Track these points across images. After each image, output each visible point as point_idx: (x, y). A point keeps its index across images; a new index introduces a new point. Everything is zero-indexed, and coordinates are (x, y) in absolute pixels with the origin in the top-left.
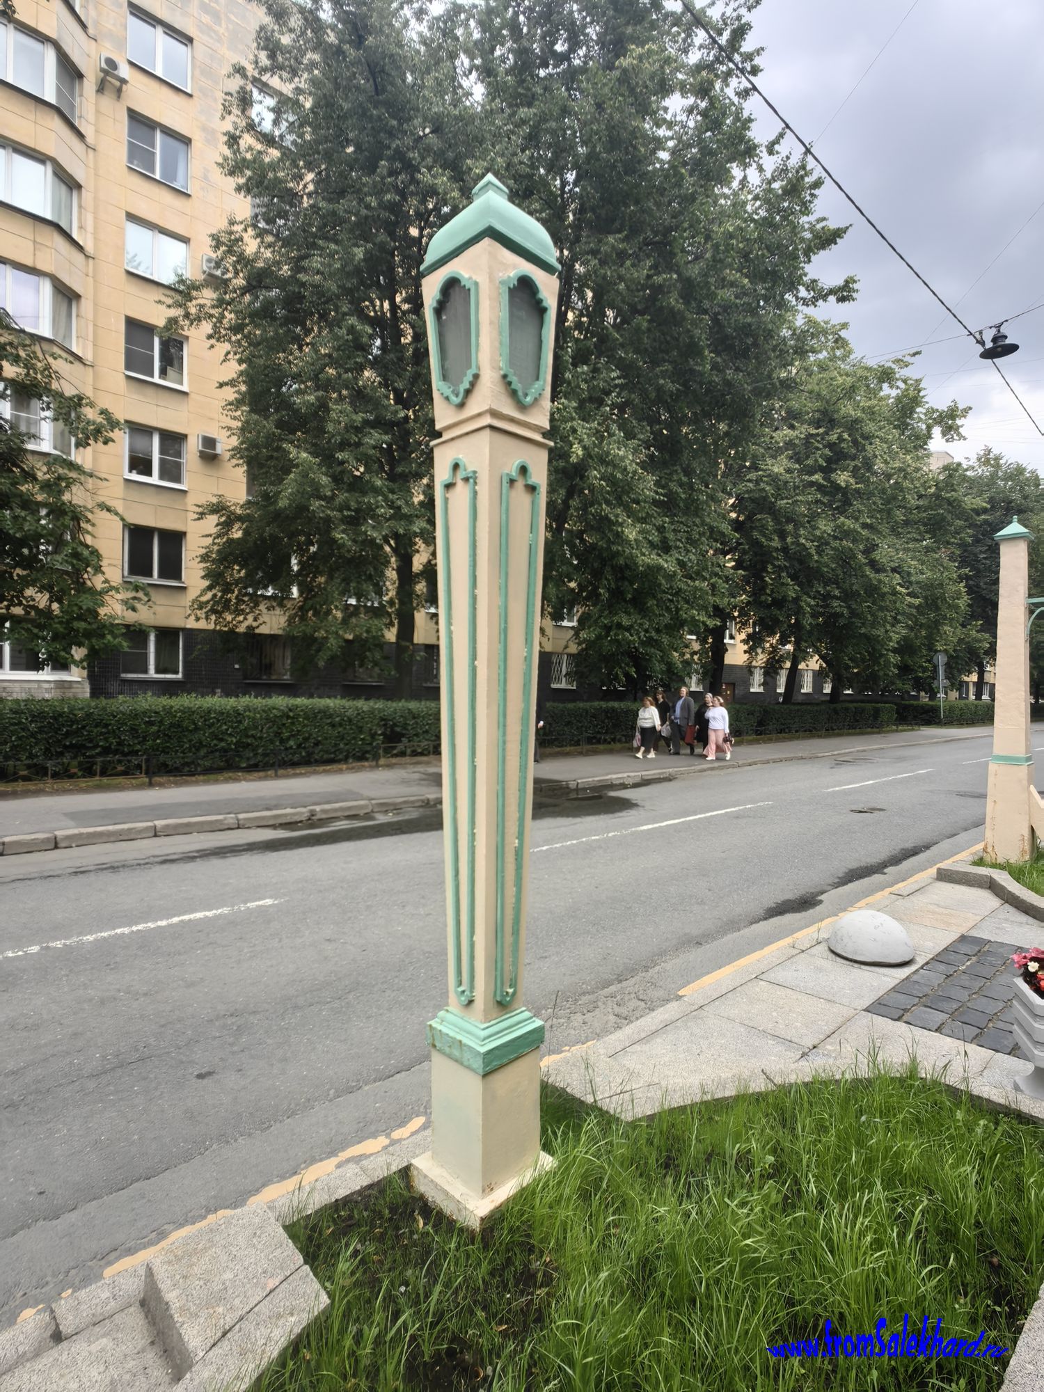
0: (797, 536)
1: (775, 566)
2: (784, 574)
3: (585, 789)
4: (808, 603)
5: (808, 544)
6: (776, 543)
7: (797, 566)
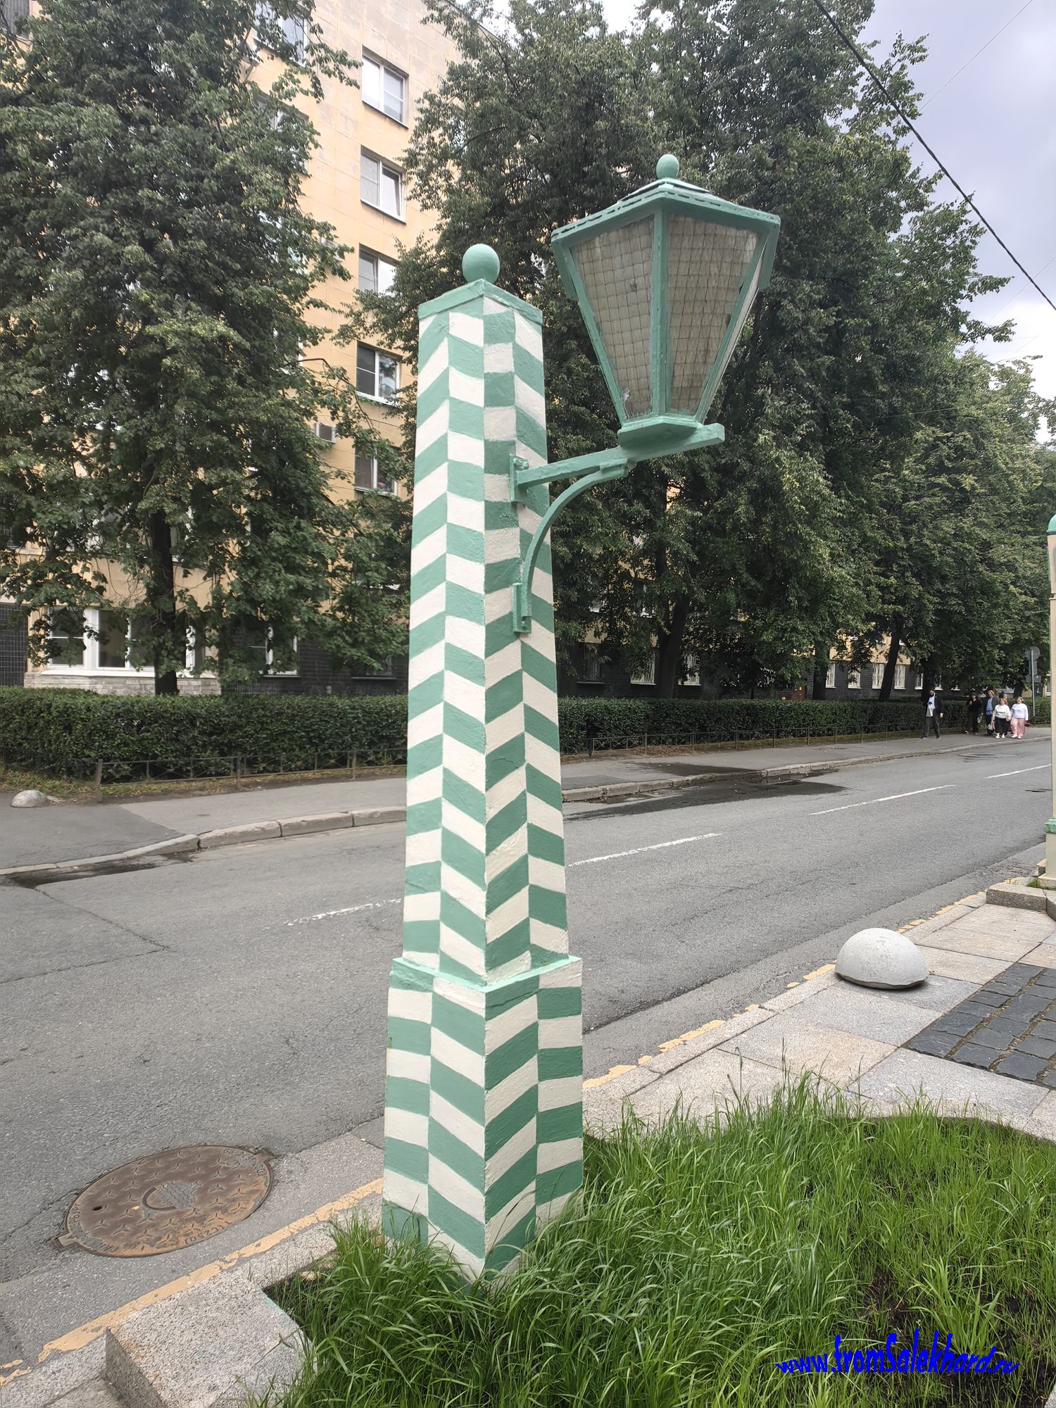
0: (921, 536)
1: (899, 565)
2: (909, 574)
3: (777, 777)
4: (931, 602)
5: (932, 546)
6: (902, 543)
7: (920, 565)
